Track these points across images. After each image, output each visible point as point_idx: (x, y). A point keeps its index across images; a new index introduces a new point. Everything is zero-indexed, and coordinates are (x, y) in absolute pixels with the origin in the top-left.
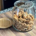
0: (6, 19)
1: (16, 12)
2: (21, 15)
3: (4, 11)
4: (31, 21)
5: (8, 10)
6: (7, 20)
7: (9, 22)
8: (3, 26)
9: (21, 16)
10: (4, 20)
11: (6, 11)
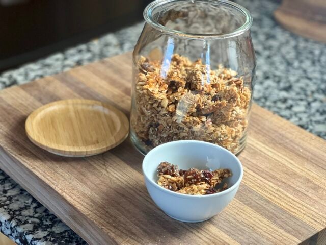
0: (84, 107)
1: (147, 61)
2: (179, 76)
3: (48, 66)
4: (238, 105)
5: (65, 59)
6: (90, 108)
7: (104, 120)
8: (80, 143)
9: (184, 83)
10: (77, 112)
11: (59, 63)
